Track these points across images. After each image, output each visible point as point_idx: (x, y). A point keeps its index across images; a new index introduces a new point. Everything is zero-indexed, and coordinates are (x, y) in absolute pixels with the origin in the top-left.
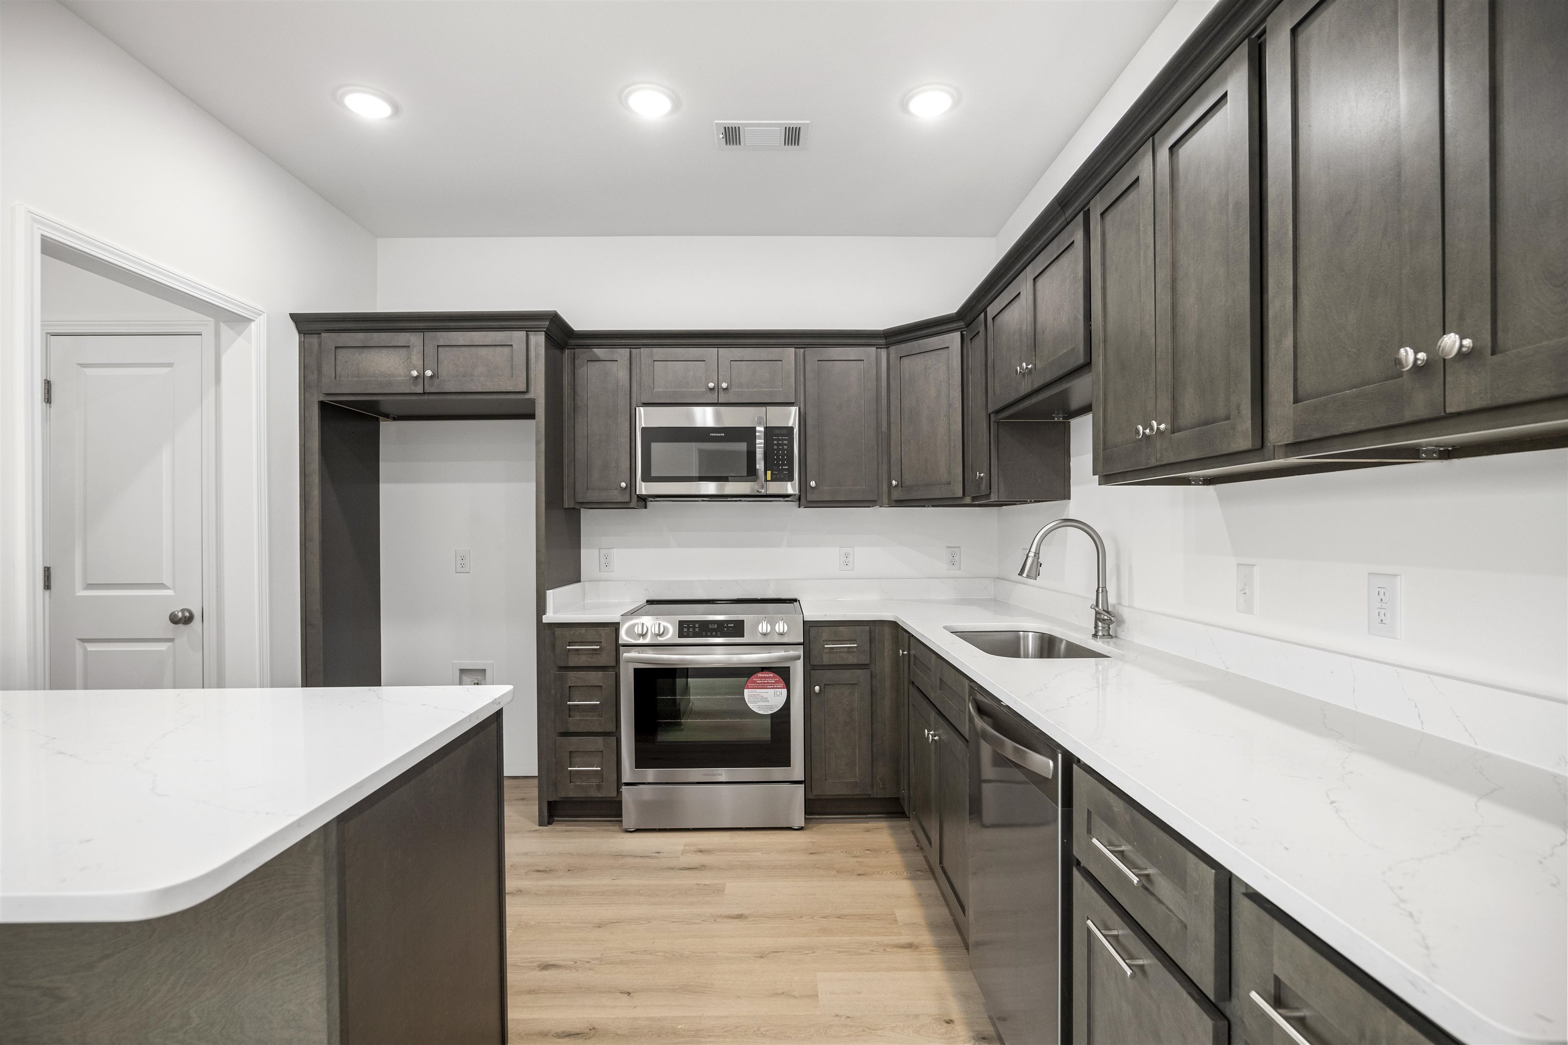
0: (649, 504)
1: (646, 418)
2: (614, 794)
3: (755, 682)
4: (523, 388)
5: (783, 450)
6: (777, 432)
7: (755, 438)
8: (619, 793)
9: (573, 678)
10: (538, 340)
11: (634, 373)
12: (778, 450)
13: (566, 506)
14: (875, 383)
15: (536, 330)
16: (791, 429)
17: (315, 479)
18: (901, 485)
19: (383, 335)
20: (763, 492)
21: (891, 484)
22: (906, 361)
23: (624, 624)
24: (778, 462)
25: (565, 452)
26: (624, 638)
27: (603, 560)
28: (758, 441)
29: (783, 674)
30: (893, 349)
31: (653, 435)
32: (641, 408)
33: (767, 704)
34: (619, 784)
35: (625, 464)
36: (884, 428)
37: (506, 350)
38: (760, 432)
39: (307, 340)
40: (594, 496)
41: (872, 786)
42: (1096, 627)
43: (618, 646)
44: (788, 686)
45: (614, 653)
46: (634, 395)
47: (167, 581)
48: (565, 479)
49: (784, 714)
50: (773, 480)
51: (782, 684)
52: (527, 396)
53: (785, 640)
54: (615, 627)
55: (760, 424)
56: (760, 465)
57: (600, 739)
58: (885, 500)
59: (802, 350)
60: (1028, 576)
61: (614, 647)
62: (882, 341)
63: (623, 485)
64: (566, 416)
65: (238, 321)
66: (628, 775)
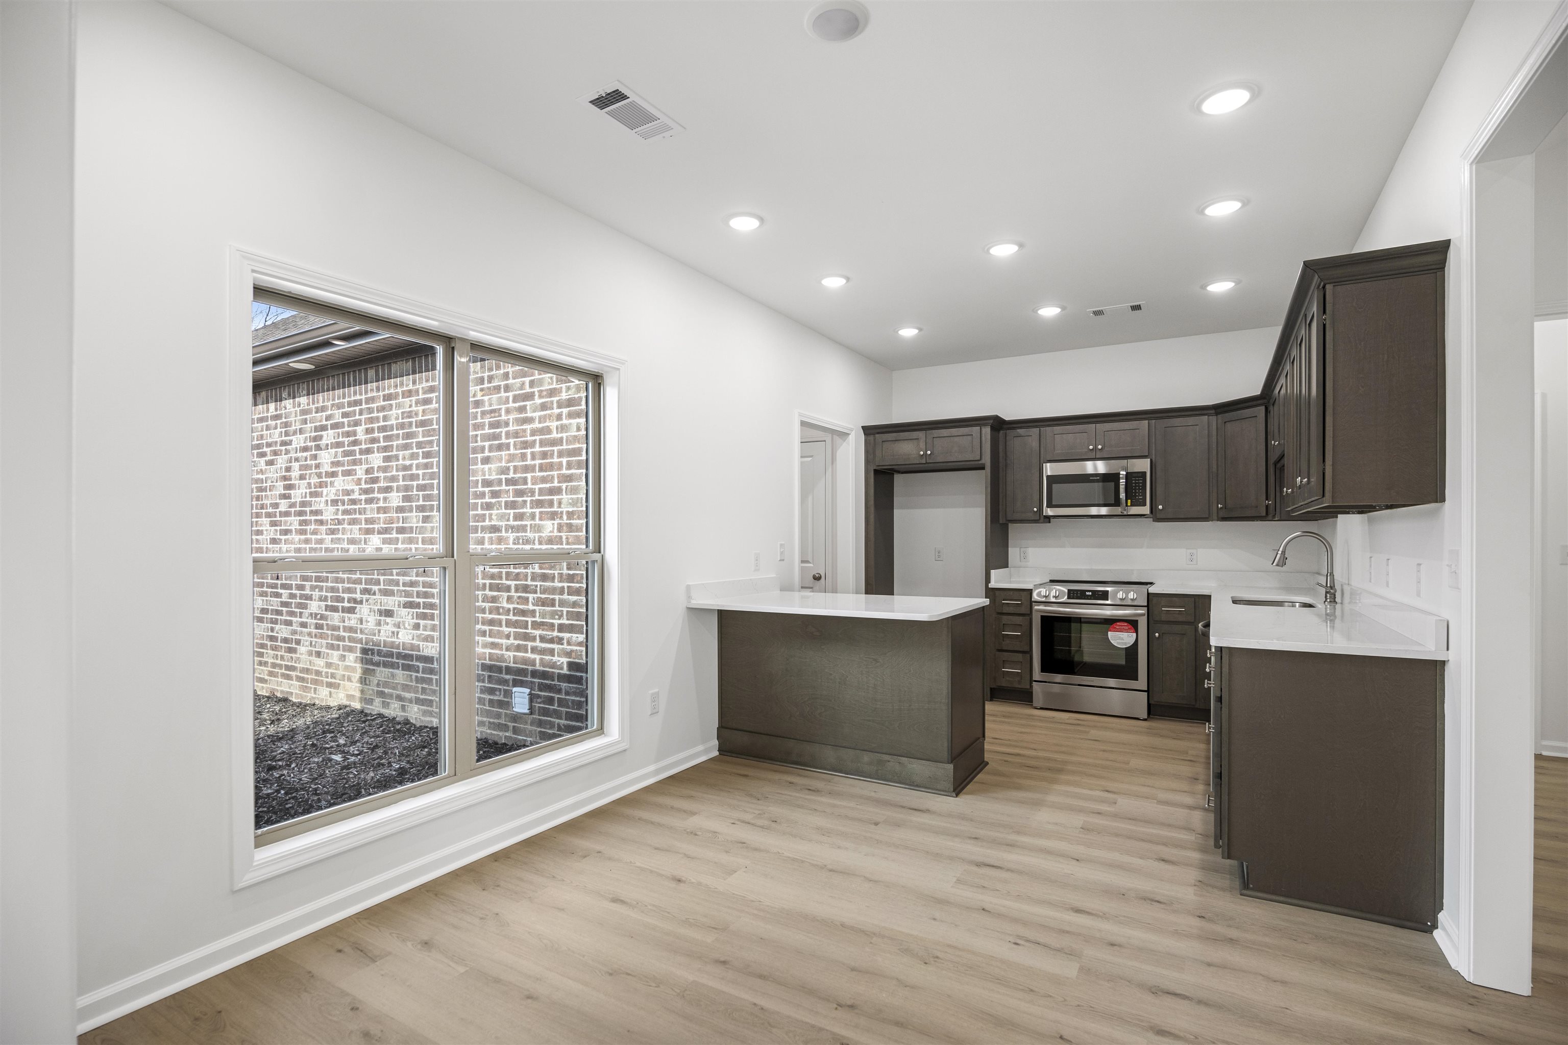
0: (1052, 520)
1: (1050, 469)
2: (1028, 687)
3: (1115, 628)
4: (978, 458)
5: (1139, 486)
6: (1134, 475)
7: (1119, 479)
8: (1031, 687)
9: (1005, 619)
10: (987, 431)
11: (1042, 443)
12: (1136, 486)
13: (1001, 522)
14: (1207, 440)
15: (985, 425)
16: (1144, 474)
17: (872, 509)
18: (1225, 507)
19: (906, 434)
20: (1125, 513)
21: (1218, 507)
22: (1228, 425)
23: (1035, 590)
24: (1135, 494)
25: (1001, 490)
26: (1035, 597)
27: (1022, 555)
28: (1121, 481)
29: (1133, 624)
30: (1219, 416)
31: (1052, 479)
32: (1048, 464)
33: (1123, 641)
34: (1031, 681)
35: (1036, 497)
36: (1214, 469)
37: (969, 438)
38: (1122, 474)
39: (868, 438)
40: (1017, 516)
41: (1196, 700)
42: (1326, 596)
43: (1031, 603)
44: (1137, 632)
45: (1029, 606)
46: (1042, 456)
47: (810, 560)
48: (1000, 507)
49: (1134, 648)
50: (1132, 505)
51: (1133, 630)
52: (980, 462)
53: (1135, 603)
54: (1030, 592)
55: (1123, 470)
56: (1122, 495)
57: (1020, 655)
58: (1215, 516)
59: (1154, 421)
60: (1277, 565)
61: (1029, 603)
62: (1213, 411)
63: (1035, 509)
64: (1001, 470)
65: (844, 435)
66: (1037, 674)
